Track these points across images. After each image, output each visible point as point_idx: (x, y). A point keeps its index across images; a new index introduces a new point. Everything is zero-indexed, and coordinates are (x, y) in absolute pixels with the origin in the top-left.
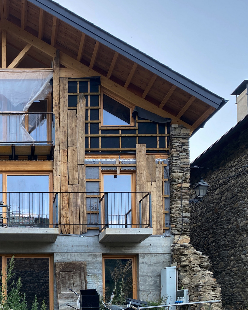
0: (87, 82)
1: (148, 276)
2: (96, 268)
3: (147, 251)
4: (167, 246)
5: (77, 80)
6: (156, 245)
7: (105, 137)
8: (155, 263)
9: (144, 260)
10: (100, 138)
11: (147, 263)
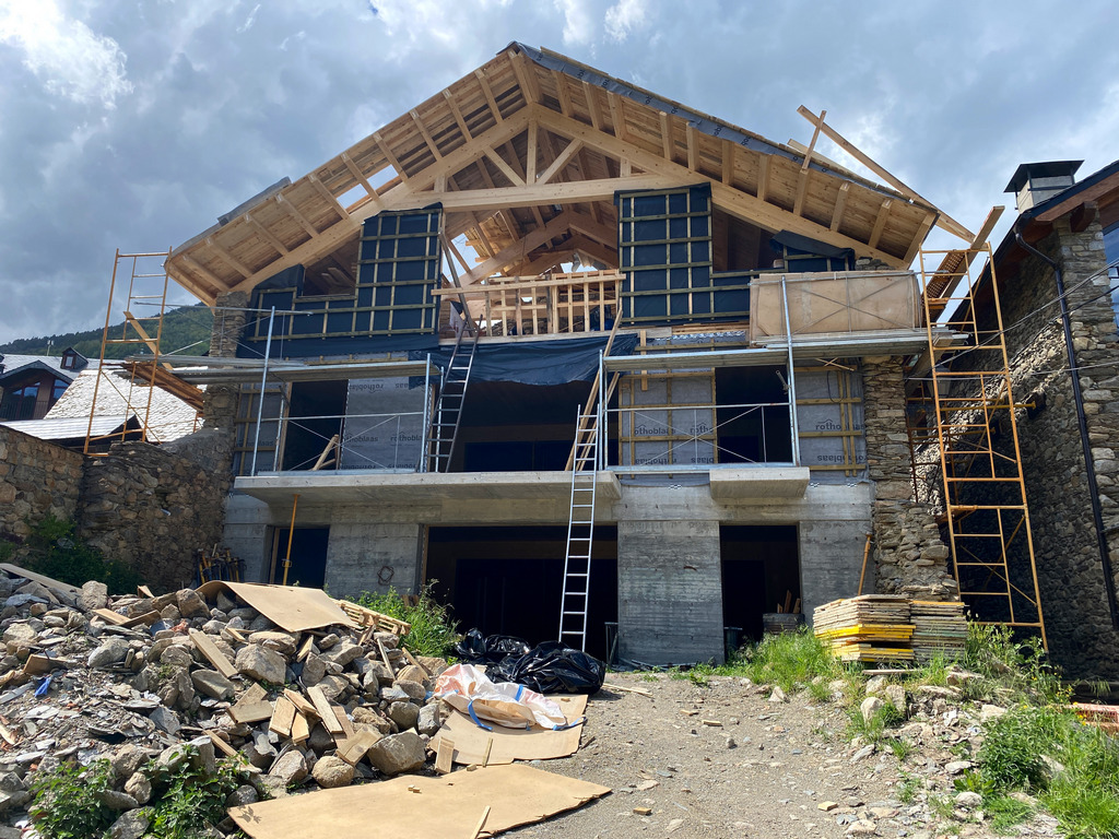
0: (686, 194)
1: (821, 569)
2: (705, 553)
3: (816, 516)
4: (864, 505)
5: (664, 192)
6: (837, 502)
7: (721, 291)
8: (838, 542)
9: (812, 535)
10: (712, 295)
11: (817, 542)
